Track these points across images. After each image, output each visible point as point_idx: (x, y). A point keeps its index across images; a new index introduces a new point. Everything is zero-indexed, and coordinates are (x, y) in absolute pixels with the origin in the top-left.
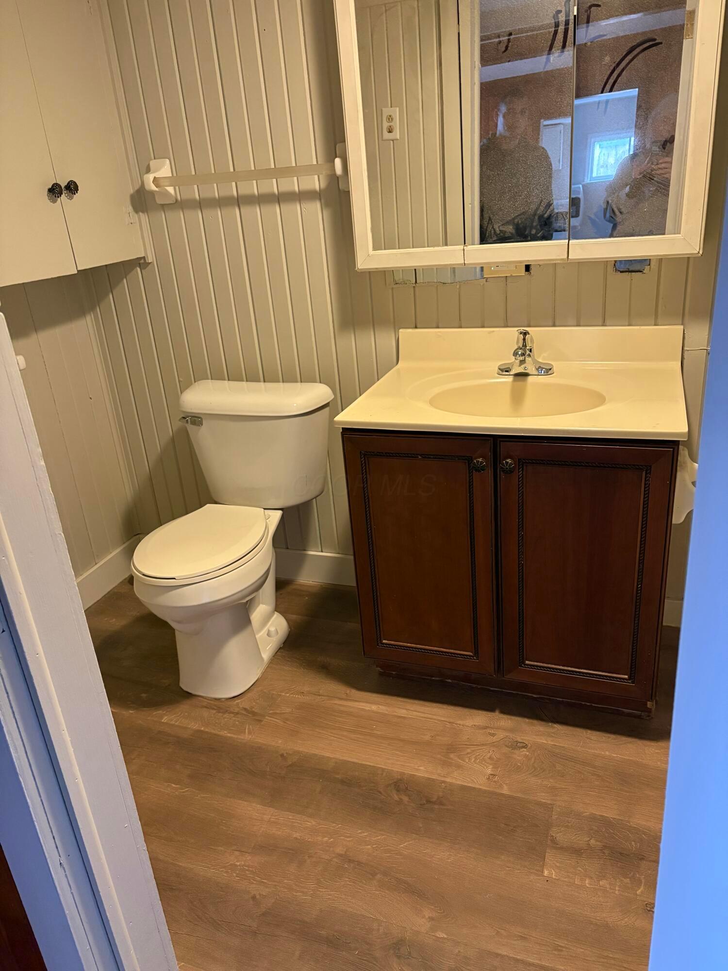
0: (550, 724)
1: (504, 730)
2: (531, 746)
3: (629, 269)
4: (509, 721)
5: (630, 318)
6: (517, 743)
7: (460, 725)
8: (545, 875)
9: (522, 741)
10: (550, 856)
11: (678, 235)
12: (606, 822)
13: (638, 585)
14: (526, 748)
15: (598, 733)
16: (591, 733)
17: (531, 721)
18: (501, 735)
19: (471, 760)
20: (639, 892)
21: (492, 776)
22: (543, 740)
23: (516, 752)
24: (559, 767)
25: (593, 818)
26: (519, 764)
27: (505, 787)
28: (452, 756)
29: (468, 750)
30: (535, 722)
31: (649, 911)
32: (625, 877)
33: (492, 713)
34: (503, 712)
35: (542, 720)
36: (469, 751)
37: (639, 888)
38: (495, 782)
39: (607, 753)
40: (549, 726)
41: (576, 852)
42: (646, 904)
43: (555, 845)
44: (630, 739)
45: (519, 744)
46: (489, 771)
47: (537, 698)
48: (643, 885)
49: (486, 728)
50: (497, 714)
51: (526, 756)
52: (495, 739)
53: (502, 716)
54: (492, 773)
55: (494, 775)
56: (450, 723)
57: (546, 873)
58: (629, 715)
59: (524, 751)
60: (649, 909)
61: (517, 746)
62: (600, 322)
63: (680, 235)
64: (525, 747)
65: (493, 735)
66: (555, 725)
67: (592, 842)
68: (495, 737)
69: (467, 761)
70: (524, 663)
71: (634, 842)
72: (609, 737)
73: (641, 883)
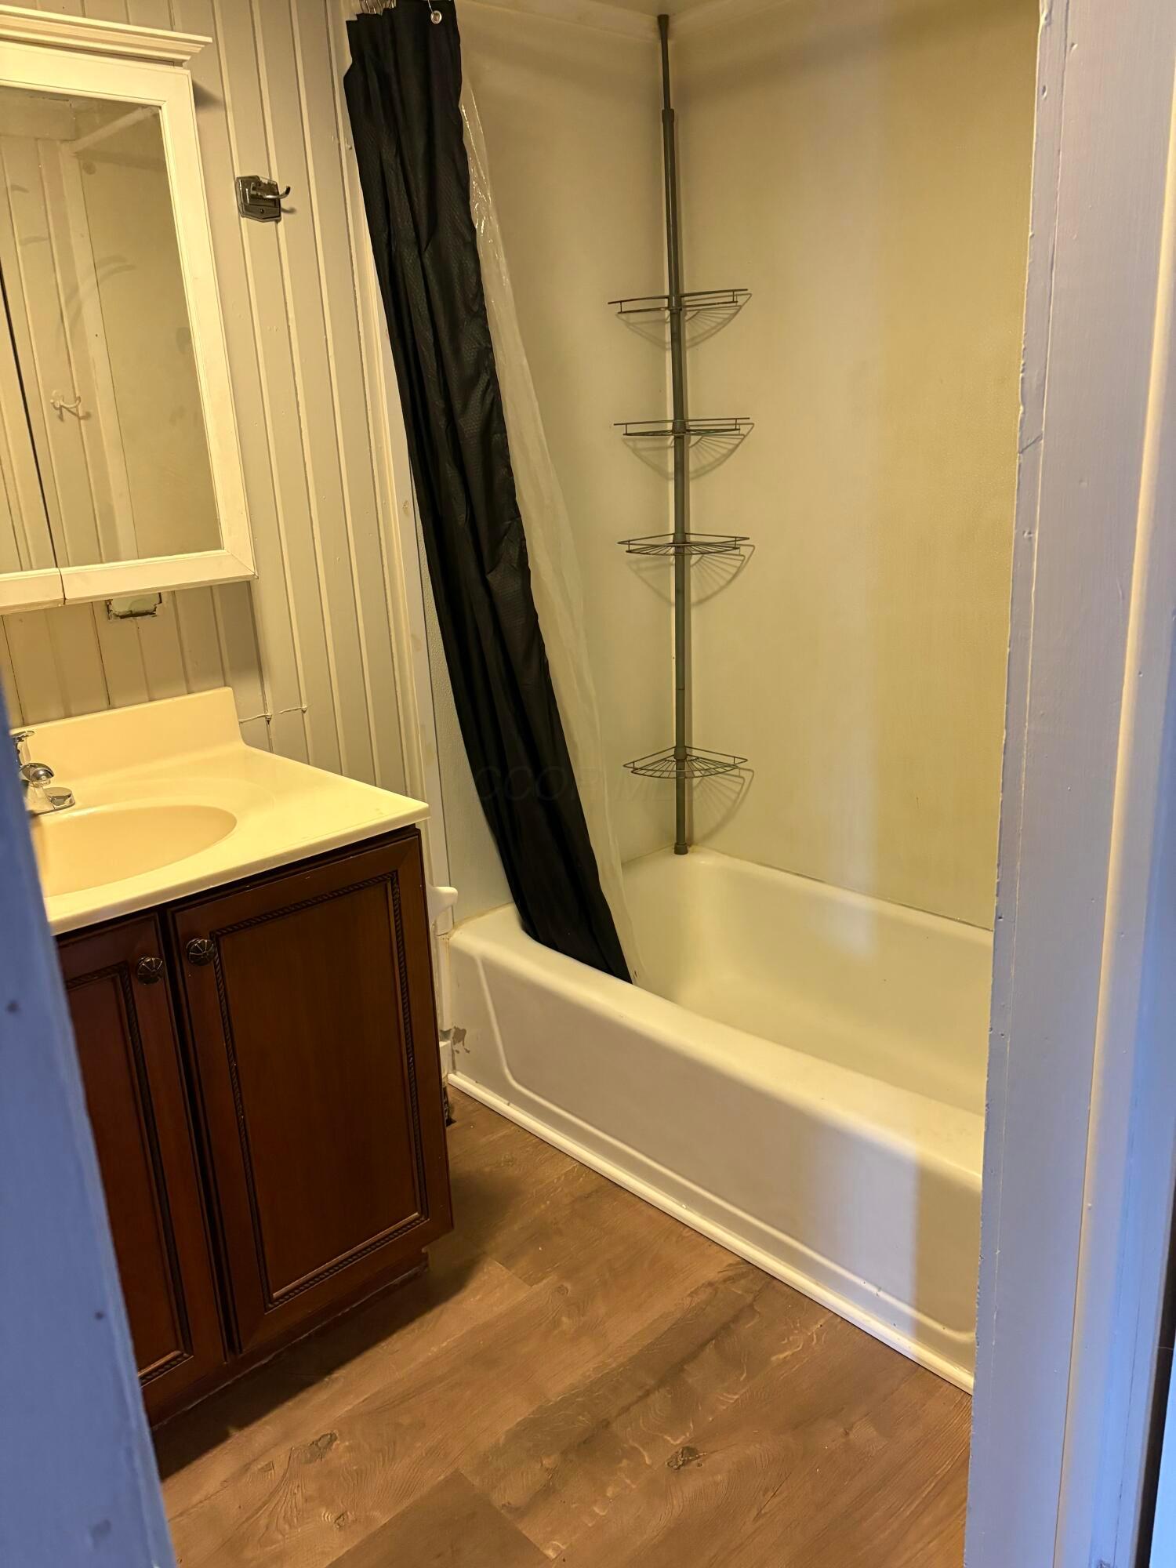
0: (326, 1379)
1: (276, 1445)
2: (340, 1431)
3: (131, 611)
4: (268, 1427)
5: (150, 688)
6: (317, 1445)
7: (201, 1502)
8: (554, 1557)
9: (319, 1436)
10: (531, 1530)
11: (222, 551)
12: (531, 1426)
13: (408, 1059)
14: (336, 1439)
15: (395, 1336)
16: (387, 1345)
17: (297, 1399)
18: (280, 1457)
19: (285, 1530)
20: (648, 1461)
21: (342, 1519)
22: (343, 1410)
23: (329, 1455)
24: (406, 1420)
25: (515, 1436)
26: (355, 1468)
27: (377, 1514)
28: (248, 1554)
29: (261, 1522)
30: (303, 1395)
31: (679, 1468)
32: (620, 1462)
33: (229, 1442)
34: (243, 1423)
35: (310, 1384)
36: (263, 1522)
37: (643, 1456)
38: (355, 1521)
39: (434, 1349)
40: (328, 1383)
41: (547, 1492)
42: (668, 1464)
43: (521, 1512)
44: (436, 1311)
45: (319, 1444)
46: (327, 1516)
47: (270, 1361)
48: (641, 1449)
49: (246, 1468)
50: (237, 1437)
51: (350, 1449)
52: (279, 1469)
53: (247, 1431)
54: (336, 1515)
55: (343, 1514)
56: (181, 1514)
57: (551, 1554)
58: (403, 1283)
59: (338, 1445)
60: (676, 1467)
61: (321, 1447)
62: (105, 704)
63: (224, 551)
64: (333, 1438)
65: (270, 1466)
66: (335, 1375)
67: (545, 1462)
68: (275, 1466)
69: (280, 1537)
70: (272, 1301)
71: (579, 1414)
72: (413, 1330)
73: (636, 1449)
